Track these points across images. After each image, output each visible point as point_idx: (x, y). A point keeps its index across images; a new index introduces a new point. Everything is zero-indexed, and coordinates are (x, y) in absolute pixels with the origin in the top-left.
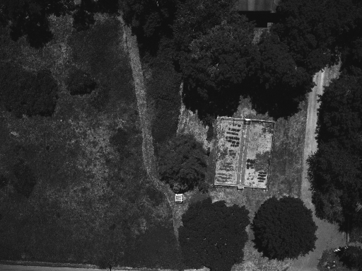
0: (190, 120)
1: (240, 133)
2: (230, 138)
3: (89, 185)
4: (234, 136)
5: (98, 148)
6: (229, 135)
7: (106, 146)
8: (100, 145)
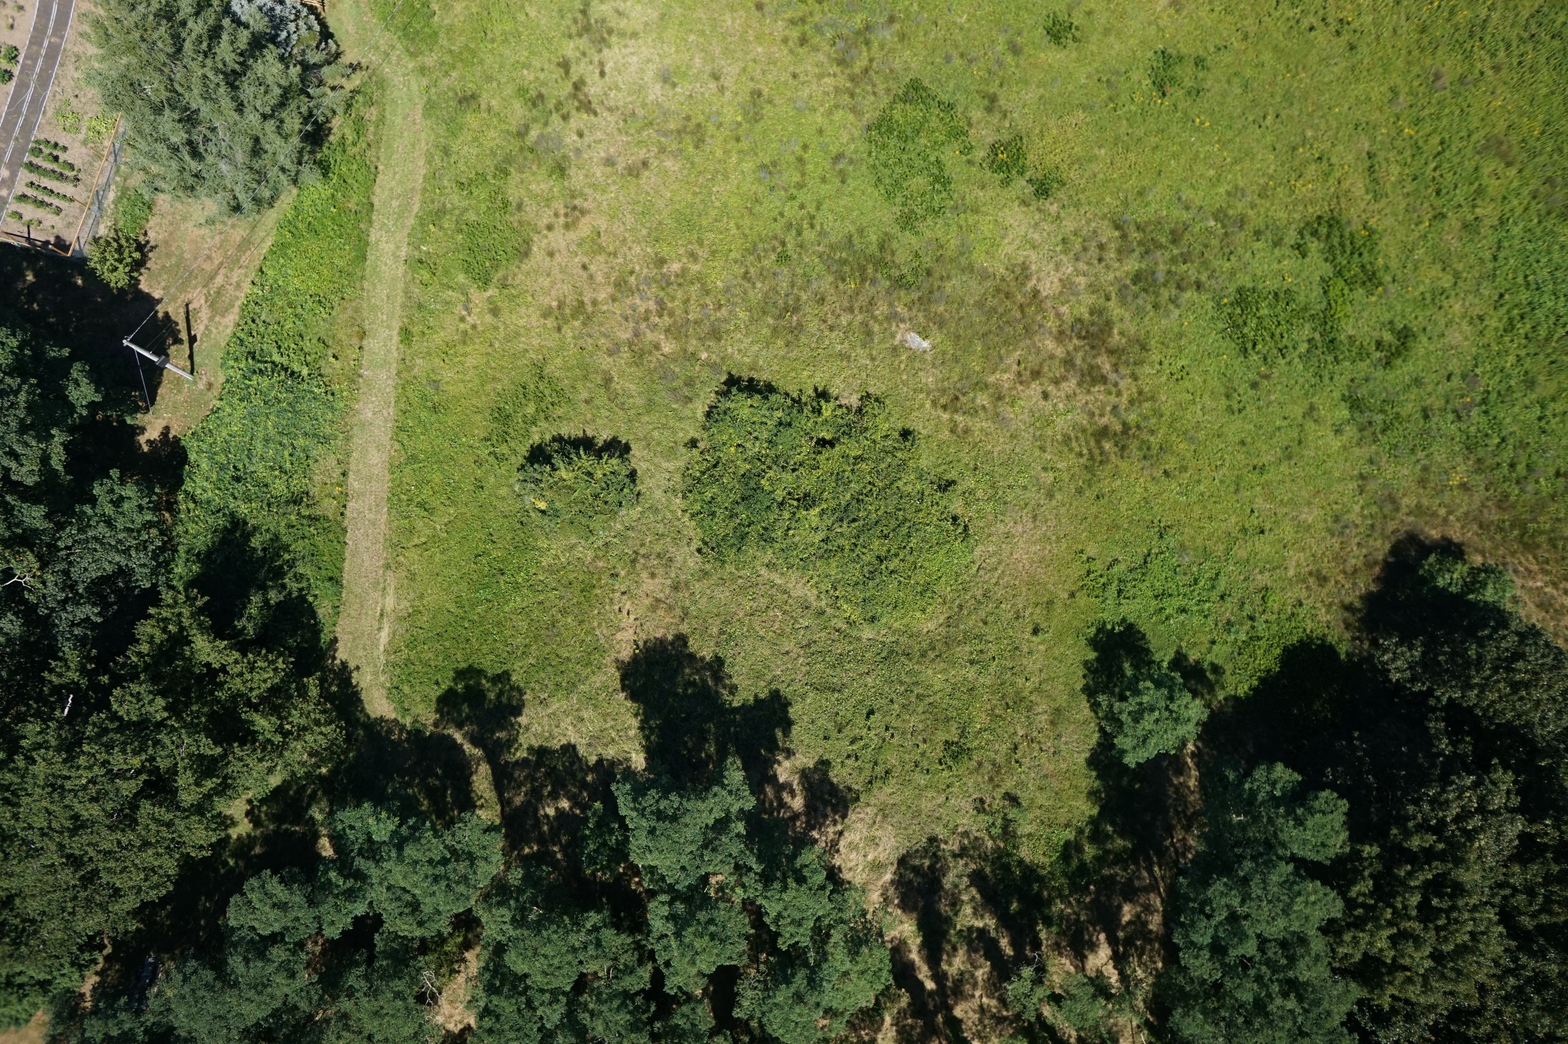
0: (212, 278)
1: (21, 188)
2: (61, 177)
3: (655, 92)
4: (46, 182)
5: (585, 227)
6: (67, 189)
7: (550, 228)
8: (572, 235)
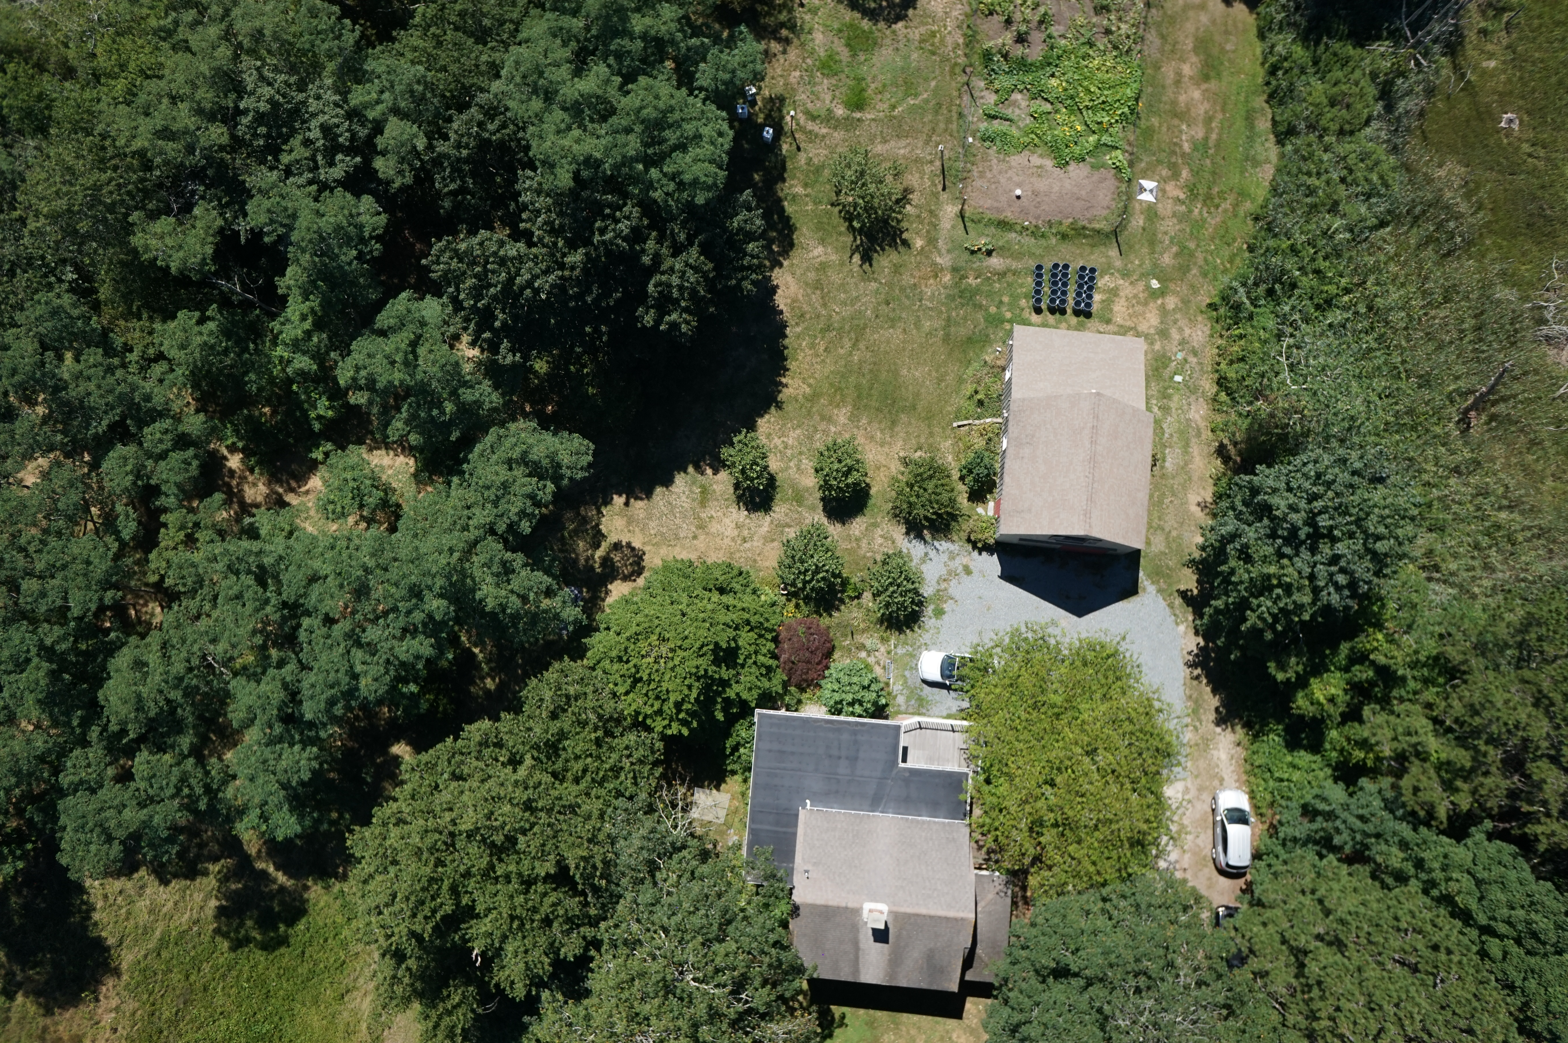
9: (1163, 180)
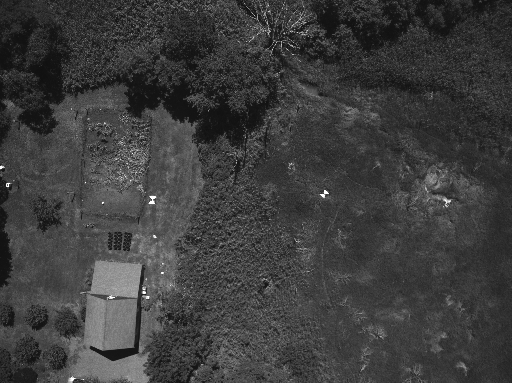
9: (158, 196)
